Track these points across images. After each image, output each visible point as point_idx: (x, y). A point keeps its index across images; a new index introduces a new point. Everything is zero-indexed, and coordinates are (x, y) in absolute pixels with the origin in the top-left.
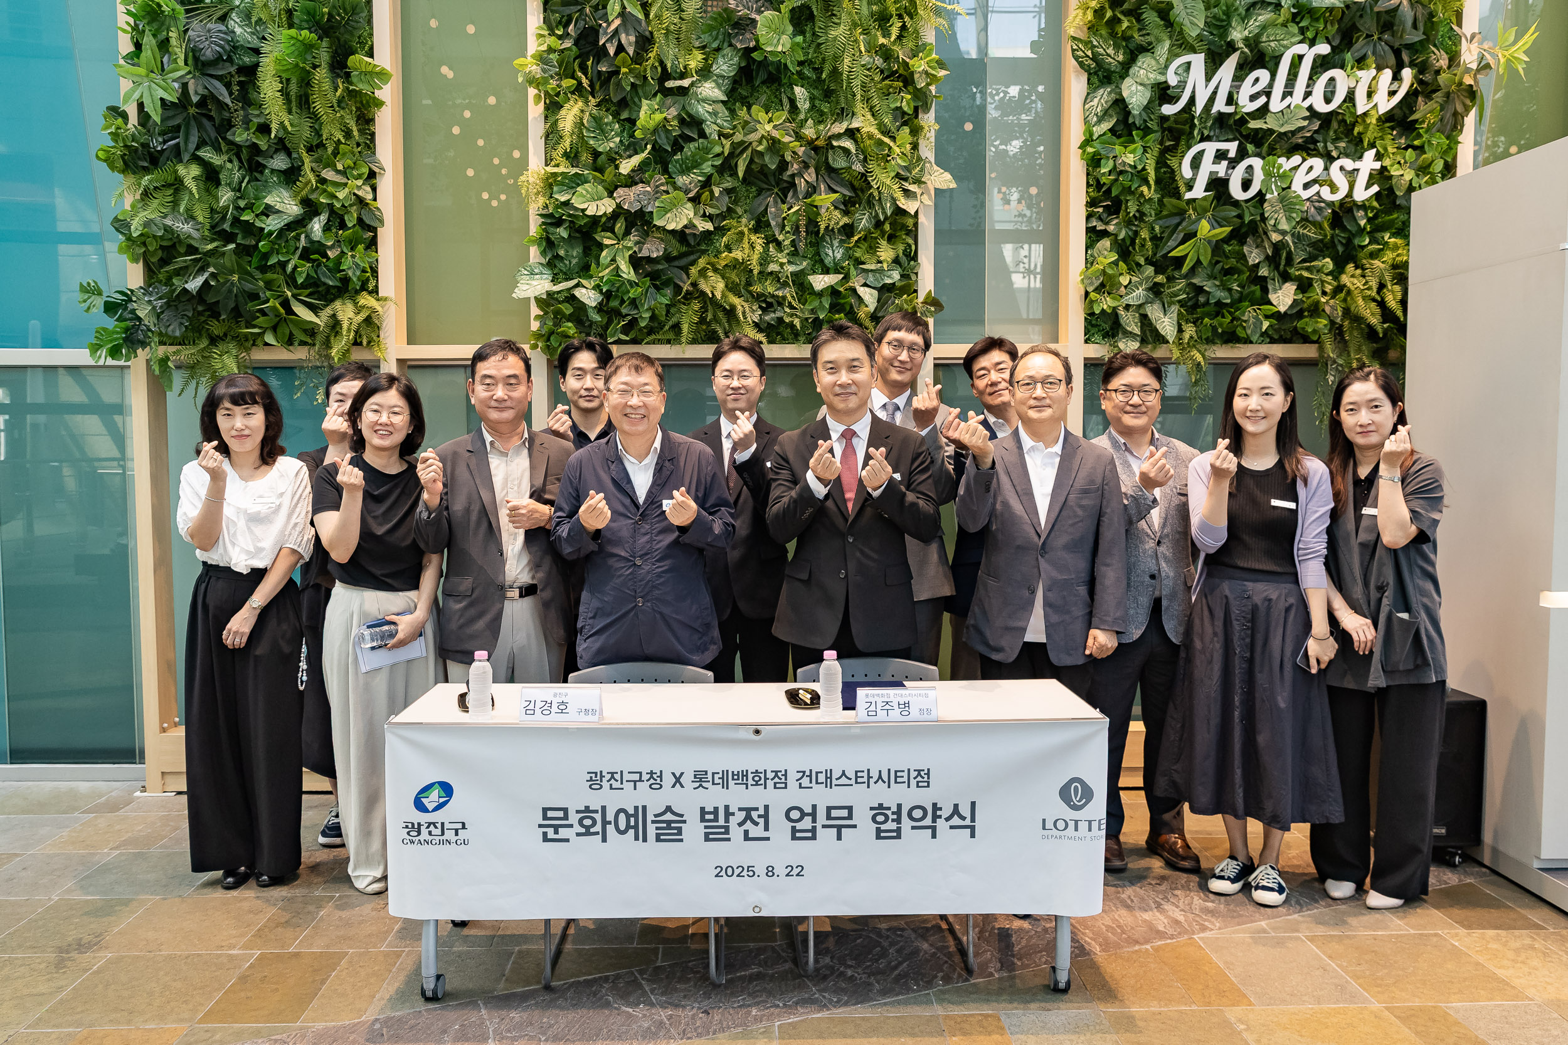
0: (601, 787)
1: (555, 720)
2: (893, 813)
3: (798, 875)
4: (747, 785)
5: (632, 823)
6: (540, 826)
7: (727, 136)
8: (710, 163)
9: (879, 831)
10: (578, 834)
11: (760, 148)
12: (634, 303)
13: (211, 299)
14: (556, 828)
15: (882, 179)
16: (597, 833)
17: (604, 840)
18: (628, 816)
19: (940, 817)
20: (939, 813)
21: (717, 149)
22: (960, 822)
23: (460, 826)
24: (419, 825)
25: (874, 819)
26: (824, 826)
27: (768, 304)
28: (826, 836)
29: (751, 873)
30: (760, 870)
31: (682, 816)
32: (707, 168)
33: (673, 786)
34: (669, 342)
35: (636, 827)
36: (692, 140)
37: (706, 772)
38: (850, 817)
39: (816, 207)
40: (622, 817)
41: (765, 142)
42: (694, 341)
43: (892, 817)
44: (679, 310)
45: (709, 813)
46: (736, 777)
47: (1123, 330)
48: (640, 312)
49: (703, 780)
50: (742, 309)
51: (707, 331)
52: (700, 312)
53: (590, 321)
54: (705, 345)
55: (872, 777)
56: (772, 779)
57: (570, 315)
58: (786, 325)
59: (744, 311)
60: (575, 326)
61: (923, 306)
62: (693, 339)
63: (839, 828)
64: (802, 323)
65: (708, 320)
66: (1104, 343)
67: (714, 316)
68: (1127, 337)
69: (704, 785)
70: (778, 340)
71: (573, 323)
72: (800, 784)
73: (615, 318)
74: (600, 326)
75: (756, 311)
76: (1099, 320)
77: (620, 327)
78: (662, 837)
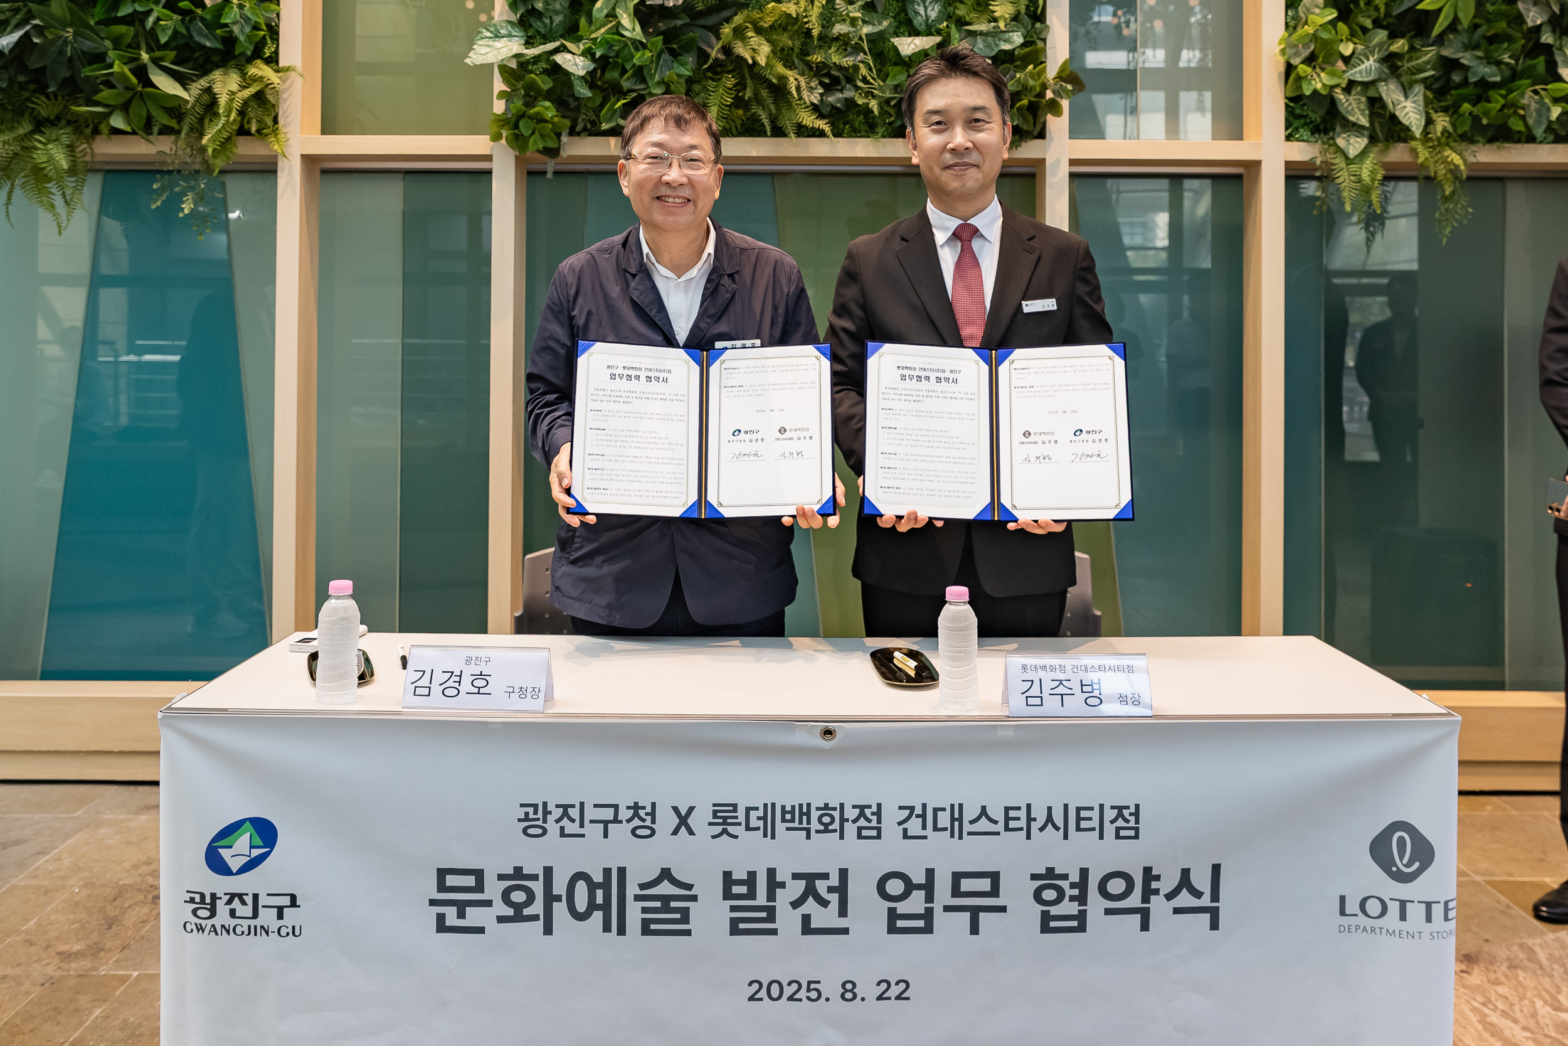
0: (545, 831)
2: (1073, 886)
3: (898, 997)
4: (808, 831)
5: (600, 900)
6: (433, 902)
9: (1046, 917)
10: (501, 919)
12: (640, 74)
13: (34, 63)
14: (461, 908)
16: (536, 918)
17: (548, 930)
18: (592, 886)
19: (1156, 892)
20: (1154, 885)
22: (1191, 901)
23: (286, 901)
24: (214, 897)
25: (1037, 896)
26: (947, 909)
27: (833, 80)
28: (951, 925)
29: (813, 995)
30: (831, 988)
31: (690, 887)
33: (675, 832)
35: (606, 907)
37: (735, 806)
38: (995, 892)
40: (581, 888)
43: (1070, 892)
44: (706, 87)
45: (740, 882)
46: (788, 817)
47: (1343, 121)
48: (648, 87)
49: (729, 821)
50: (795, 82)
51: (744, 119)
52: (735, 90)
53: (577, 99)
54: (742, 139)
55: (1035, 819)
56: (854, 821)
57: (549, 91)
58: (858, 111)
59: (799, 85)
60: (556, 108)
61: (1056, 83)
62: (724, 127)
63: (975, 911)
64: (882, 108)
65: (746, 99)
66: (1314, 140)
67: (754, 94)
68: (1349, 131)
69: (730, 829)
70: (846, 132)
71: (553, 103)
72: (905, 830)
73: (614, 97)
74: (591, 108)
75: (816, 88)
76: (1306, 108)
77: (620, 107)
78: (653, 927)
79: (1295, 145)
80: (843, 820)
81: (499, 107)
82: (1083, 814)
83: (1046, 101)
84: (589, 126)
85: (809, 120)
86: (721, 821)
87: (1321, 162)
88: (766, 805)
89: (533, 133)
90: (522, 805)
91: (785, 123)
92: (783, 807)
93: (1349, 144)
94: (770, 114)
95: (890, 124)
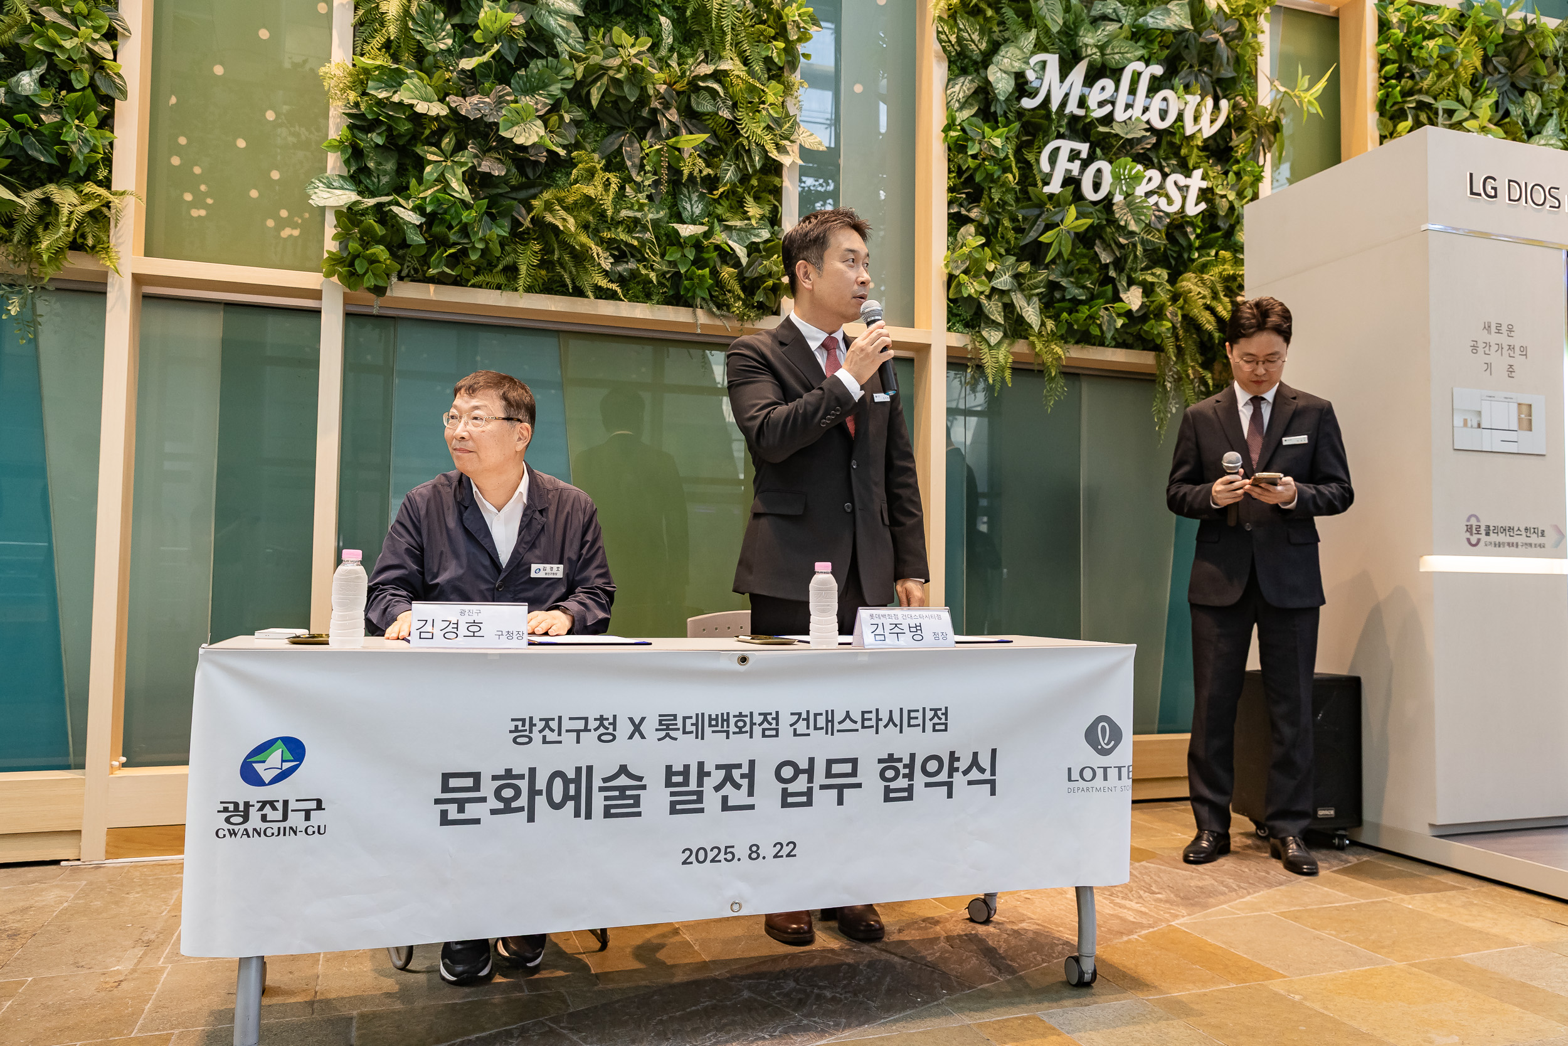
0: (531, 740)
1: (462, 644)
2: (905, 766)
3: (788, 855)
4: (727, 732)
5: (572, 792)
6: (438, 801)
7: (579, 59)
8: (559, 85)
9: (887, 790)
10: (494, 812)
11: (619, 76)
12: (465, 230)
14: (461, 805)
15: (753, 129)
16: (521, 809)
17: (531, 818)
18: (566, 781)
19: (957, 770)
20: (956, 764)
21: (568, 72)
22: (980, 777)
23: (313, 805)
24: (247, 805)
25: (882, 774)
26: (822, 787)
27: (620, 253)
28: (824, 799)
29: (729, 856)
30: (742, 851)
31: (640, 779)
32: (555, 89)
33: (631, 737)
34: (499, 287)
35: (576, 798)
36: (541, 57)
37: (675, 716)
38: (854, 773)
39: (679, 150)
40: (558, 783)
41: (624, 70)
42: (529, 289)
43: (903, 771)
44: (515, 250)
45: (678, 773)
46: (714, 723)
47: (986, 319)
48: (471, 242)
49: (670, 727)
52: (541, 254)
53: (408, 244)
55: (881, 720)
56: (760, 725)
57: (383, 237)
58: (641, 280)
60: (388, 252)
63: (841, 788)
64: (659, 279)
65: (551, 263)
66: (967, 332)
67: (559, 258)
68: (990, 326)
69: (672, 733)
70: (634, 297)
71: (386, 247)
72: (795, 730)
75: (609, 258)
76: (961, 308)
77: (447, 256)
78: (613, 811)
79: (954, 335)
81: (332, 247)
82: (913, 715)
86: (665, 727)
87: (972, 348)
88: (697, 715)
89: (367, 272)
90: (513, 720)
91: (585, 286)
92: (710, 716)
93: (991, 335)
94: (572, 275)
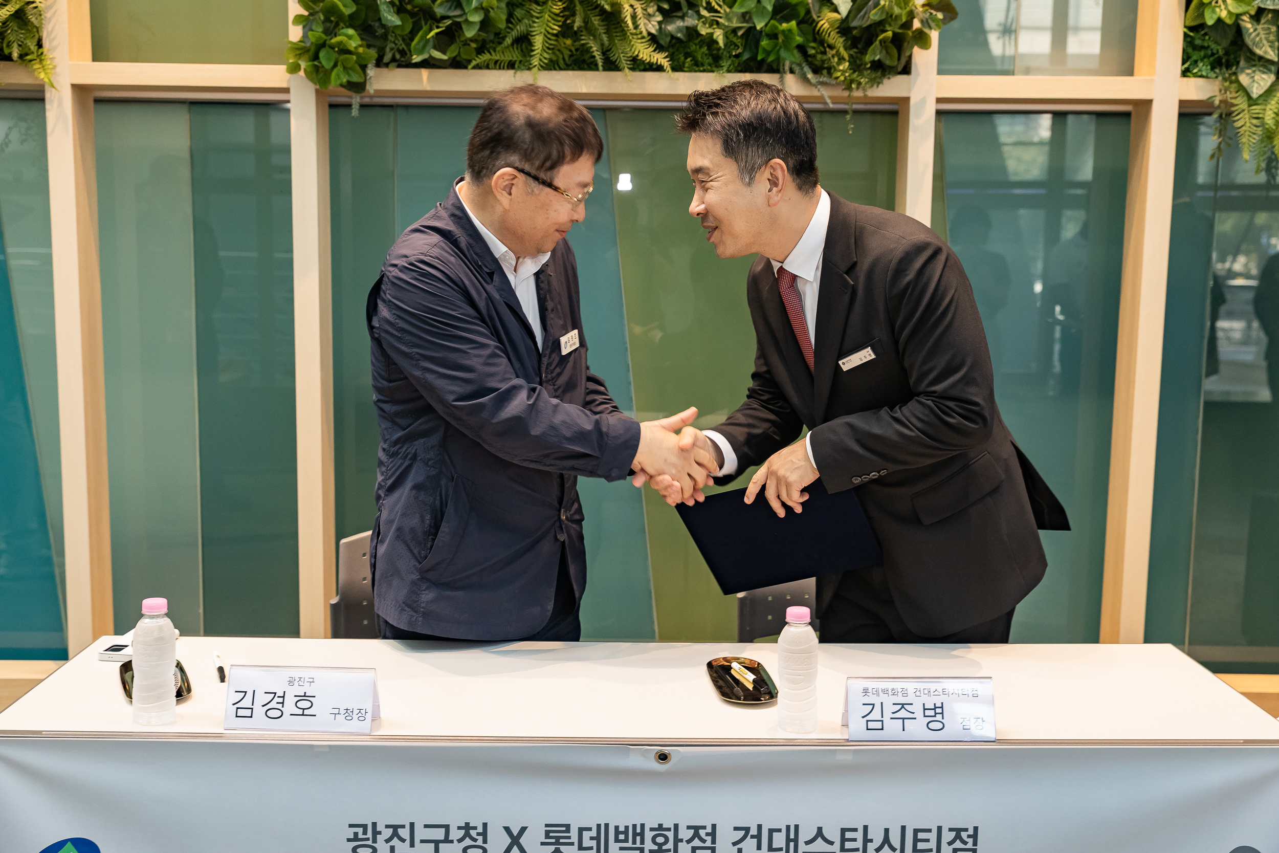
4: (641, 850)
34: (511, 66)
37: (568, 827)
44: (529, 12)
46: (622, 837)
47: (1248, 54)
48: (465, 14)
49: (561, 841)
50: (630, 10)
51: (573, 49)
52: (563, 16)
53: (383, 26)
54: (570, 73)
55: (871, 841)
56: (689, 842)
57: (351, 16)
58: (701, 41)
59: (635, 13)
60: (359, 35)
61: (925, 12)
62: (551, 60)
64: (727, 38)
65: (575, 29)
66: (1214, 75)
67: (584, 22)
68: (1254, 66)
70: (687, 65)
71: (356, 30)
73: (426, 24)
74: (399, 35)
75: (654, 16)
76: (1207, 38)
77: (433, 37)
79: (1192, 81)
80: (677, 840)
81: (295, 33)
82: (921, 836)
83: (913, 32)
84: (398, 56)
85: (646, 53)
86: (553, 841)
87: (1221, 101)
88: (599, 826)
89: (335, 65)
90: (351, 826)
91: (619, 56)
92: (617, 828)
93: (1254, 81)
94: (602, 45)
95: (737, 56)
